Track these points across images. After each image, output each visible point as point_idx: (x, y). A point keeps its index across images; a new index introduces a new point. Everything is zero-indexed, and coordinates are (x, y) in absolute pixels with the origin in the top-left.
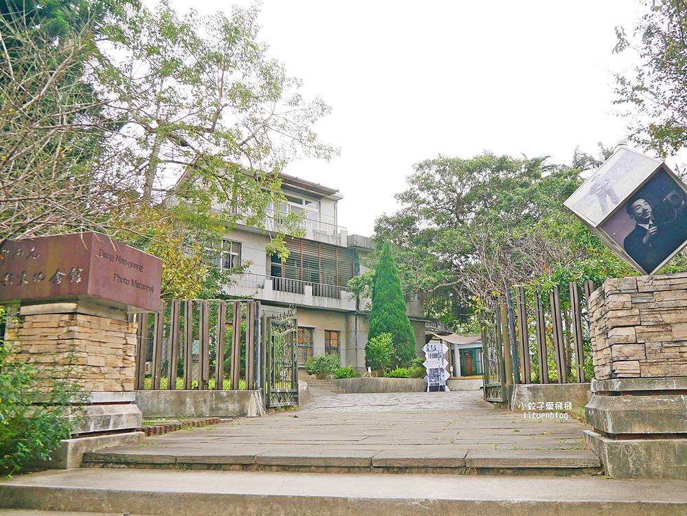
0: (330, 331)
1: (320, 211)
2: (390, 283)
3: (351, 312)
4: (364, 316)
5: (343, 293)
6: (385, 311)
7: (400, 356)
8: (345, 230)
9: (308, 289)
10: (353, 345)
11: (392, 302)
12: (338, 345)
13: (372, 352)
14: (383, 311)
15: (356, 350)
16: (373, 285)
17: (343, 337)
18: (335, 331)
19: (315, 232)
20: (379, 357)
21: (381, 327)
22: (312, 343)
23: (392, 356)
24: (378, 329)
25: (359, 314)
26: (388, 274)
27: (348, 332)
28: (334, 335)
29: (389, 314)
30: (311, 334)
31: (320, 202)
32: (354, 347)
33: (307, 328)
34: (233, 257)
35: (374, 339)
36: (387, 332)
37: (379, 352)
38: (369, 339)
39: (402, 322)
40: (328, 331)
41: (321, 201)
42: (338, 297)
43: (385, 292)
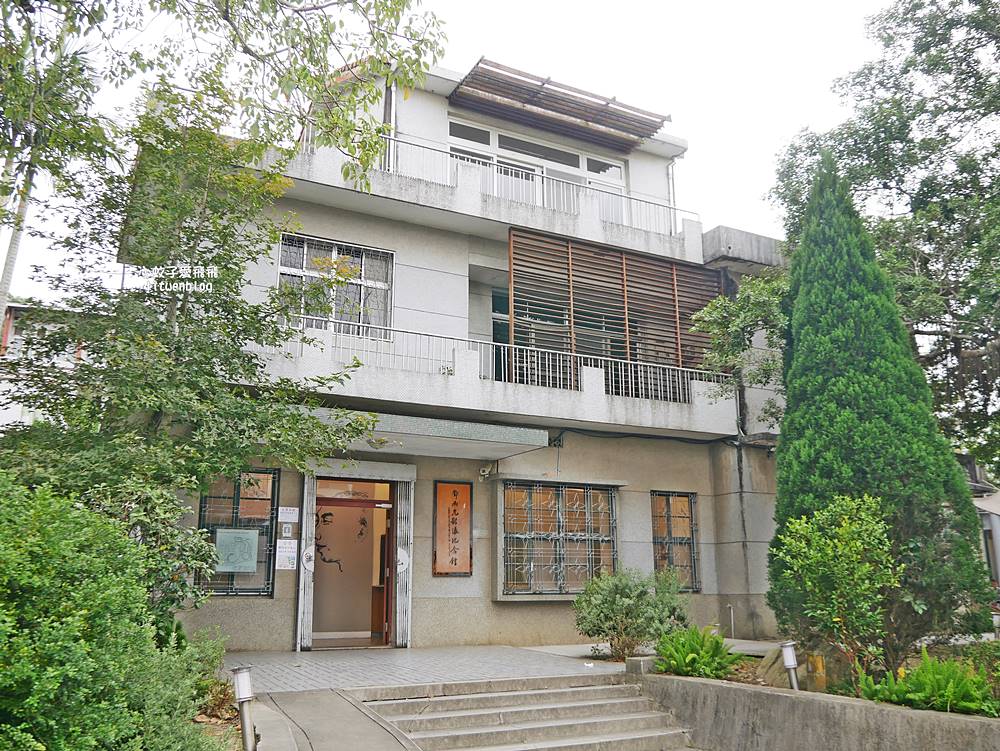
0: (667, 495)
1: (628, 184)
2: (854, 296)
3: (726, 440)
4: (761, 448)
5: (697, 386)
6: (841, 405)
7: (919, 591)
8: (694, 218)
9: (593, 378)
10: (733, 533)
11: (867, 370)
12: (694, 530)
13: (799, 578)
14: (833, 406)
15: (744, 545)
16: (783, 321)
17: (704, 509)
18: (681, 495)
19: (606, 225)
20: (827, 600)
21: (828, 473)
22: (612, 530)
23: (890, 598)
24: (815, 479)
25: (749, 446)
26: (841, 265)
27: (718, 496)
28: (679, 505)
29: (861, 417)
30: (610, 501)
31: (626, 162)
32: (738, 536)
33: (596, 487)
34: (368, 295)
35: (799, 525)
36: (856, 492)
37: (828, 582)
38: (782, 521)
39: (919, 447)
40: (661, 494)
41: (630, 158)
42: (681, 396)
43: (838, 332)
